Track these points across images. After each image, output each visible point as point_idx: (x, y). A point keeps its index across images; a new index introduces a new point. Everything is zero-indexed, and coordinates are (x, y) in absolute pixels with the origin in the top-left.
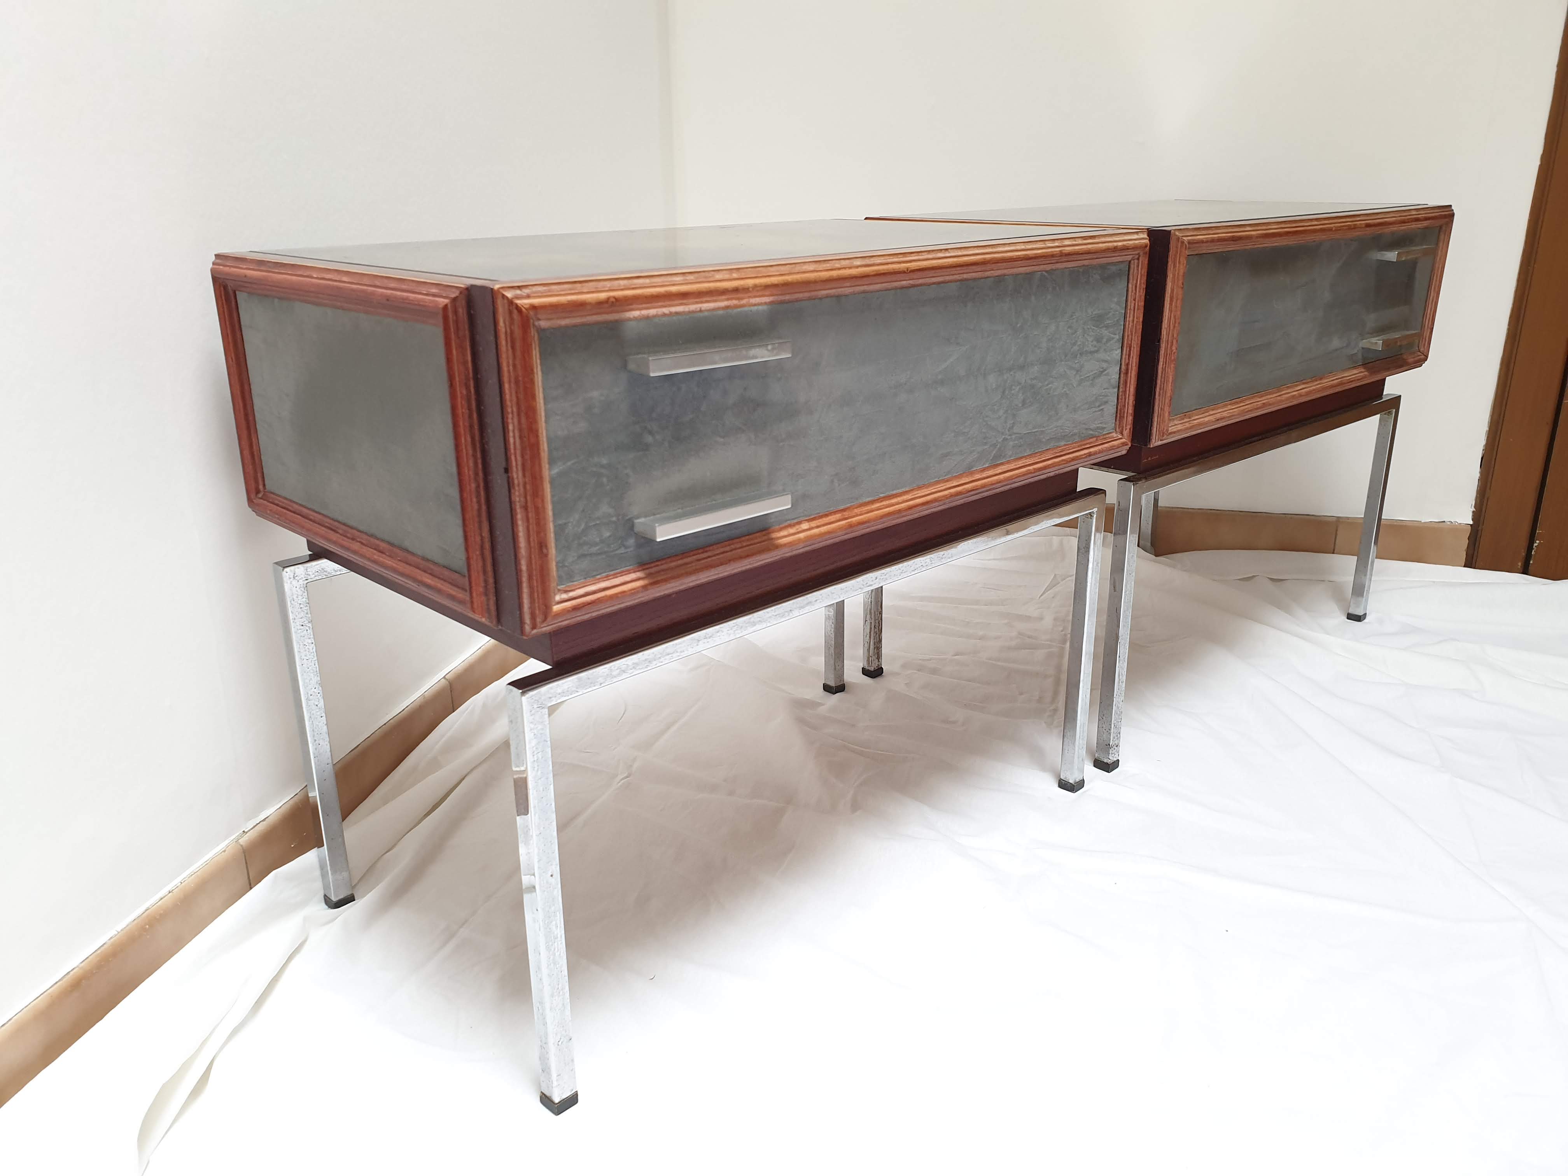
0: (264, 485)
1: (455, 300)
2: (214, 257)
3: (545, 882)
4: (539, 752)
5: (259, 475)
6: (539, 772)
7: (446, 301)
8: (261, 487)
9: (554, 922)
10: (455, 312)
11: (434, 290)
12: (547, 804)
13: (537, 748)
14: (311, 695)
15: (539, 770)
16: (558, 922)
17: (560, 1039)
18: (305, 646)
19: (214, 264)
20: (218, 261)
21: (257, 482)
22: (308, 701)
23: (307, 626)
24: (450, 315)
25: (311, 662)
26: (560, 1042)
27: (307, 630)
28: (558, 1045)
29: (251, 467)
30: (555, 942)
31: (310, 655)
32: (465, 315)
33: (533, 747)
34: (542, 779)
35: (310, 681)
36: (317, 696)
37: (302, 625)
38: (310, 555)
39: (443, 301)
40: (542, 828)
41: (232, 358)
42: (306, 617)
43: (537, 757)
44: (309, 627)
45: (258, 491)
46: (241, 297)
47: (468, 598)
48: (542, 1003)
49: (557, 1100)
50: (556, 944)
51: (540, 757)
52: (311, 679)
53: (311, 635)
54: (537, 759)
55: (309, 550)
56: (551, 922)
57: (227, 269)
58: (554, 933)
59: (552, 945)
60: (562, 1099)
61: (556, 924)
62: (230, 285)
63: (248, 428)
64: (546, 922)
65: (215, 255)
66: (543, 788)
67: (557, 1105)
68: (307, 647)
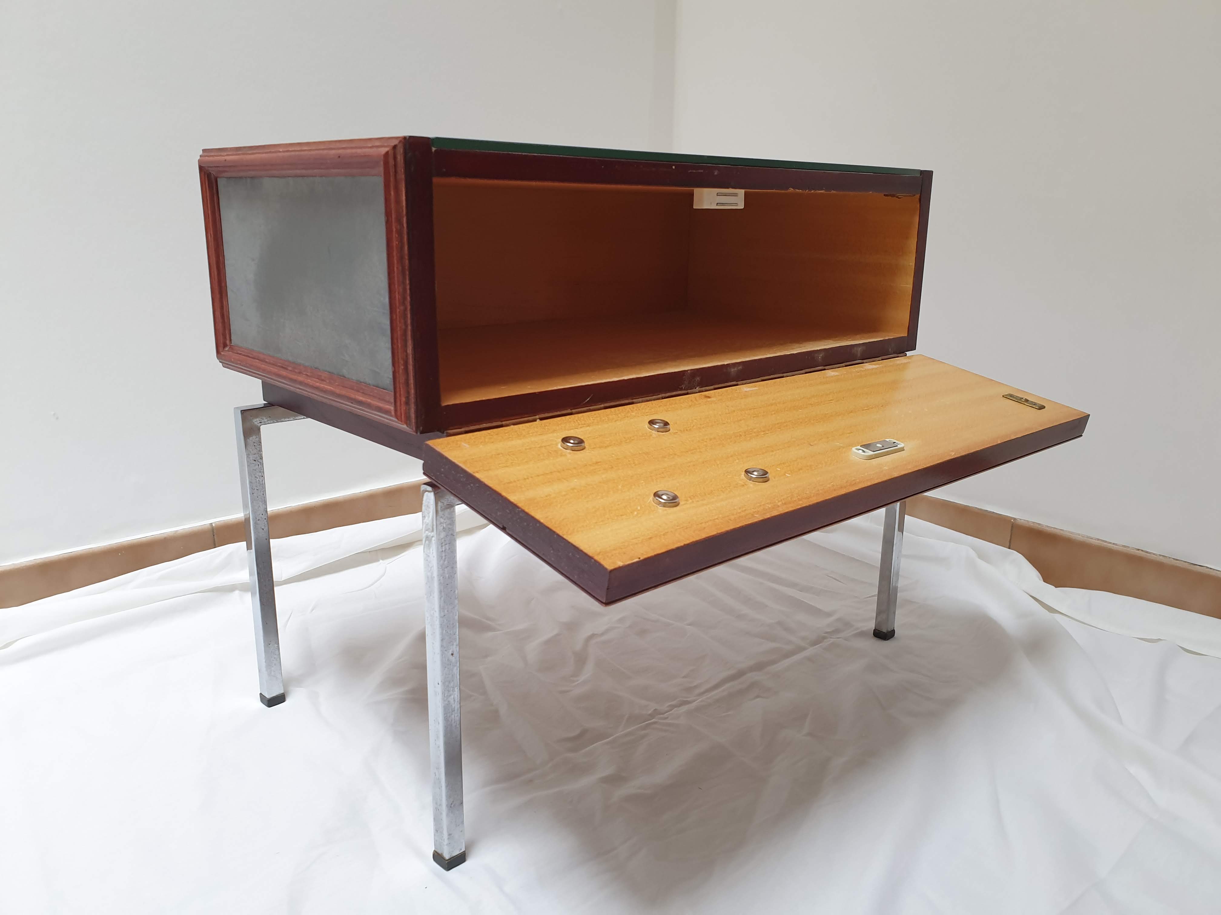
0: (231, 340)
1: (395, 147)
2: (202, 151)
3: (446, 659)
4: (446, 544)
5: (227, 332)
6: (446, 562)
7: (386, 149)
8: (228, 342)
9: (452, 697)
10: (395, 158)
11: (377, 143)
12: (451, 591)
13: (445, 540)
14: (259, 520)
15: (446, 559)
16: (456, 696)
17: (453, 802)
18: (256, 478)
19: (201, 156)
20: (206, 154)
21: (225, 338)
22: (256, 525)
23: (258, 461)
24: (391, 162)
25: (261, 492)
26: (453, 805)
27: (259, 465)
28: (451, 807)
29: (220, 325)
30: (452, 714)
31: (260, 486)
32: (402, 160)
33: (442, 539)
34: (448, 568)
35: (258, 508)
36: (264, 521)
37: (255, 460)
38: (264, 404)
39: (383, 150)
40: (446, 611)
41: (211, 234)
42: (258, 453)
43: (445, 548)
44: (260, 462)
45: (225, 345)
46: (221, 183)
47: (392, 408)
48: (439, 769)
49: (447, 856)
50: (453, 716)
51: (447, 548)
52: (260, 506)
53: (261, 469)
54: (445, 550)
55: (264, 400)
56: (450, 696)
57: (211, 158)
58: (452, 706)
59: (450, 716)
60: (451, 857)
61: (454, 698)
62: (213, 173)
63: (221, 293)
64: (446, 695)
65: (203, 150)
66: (449, 576)
67: (447, 862)
68: (257, 479)
